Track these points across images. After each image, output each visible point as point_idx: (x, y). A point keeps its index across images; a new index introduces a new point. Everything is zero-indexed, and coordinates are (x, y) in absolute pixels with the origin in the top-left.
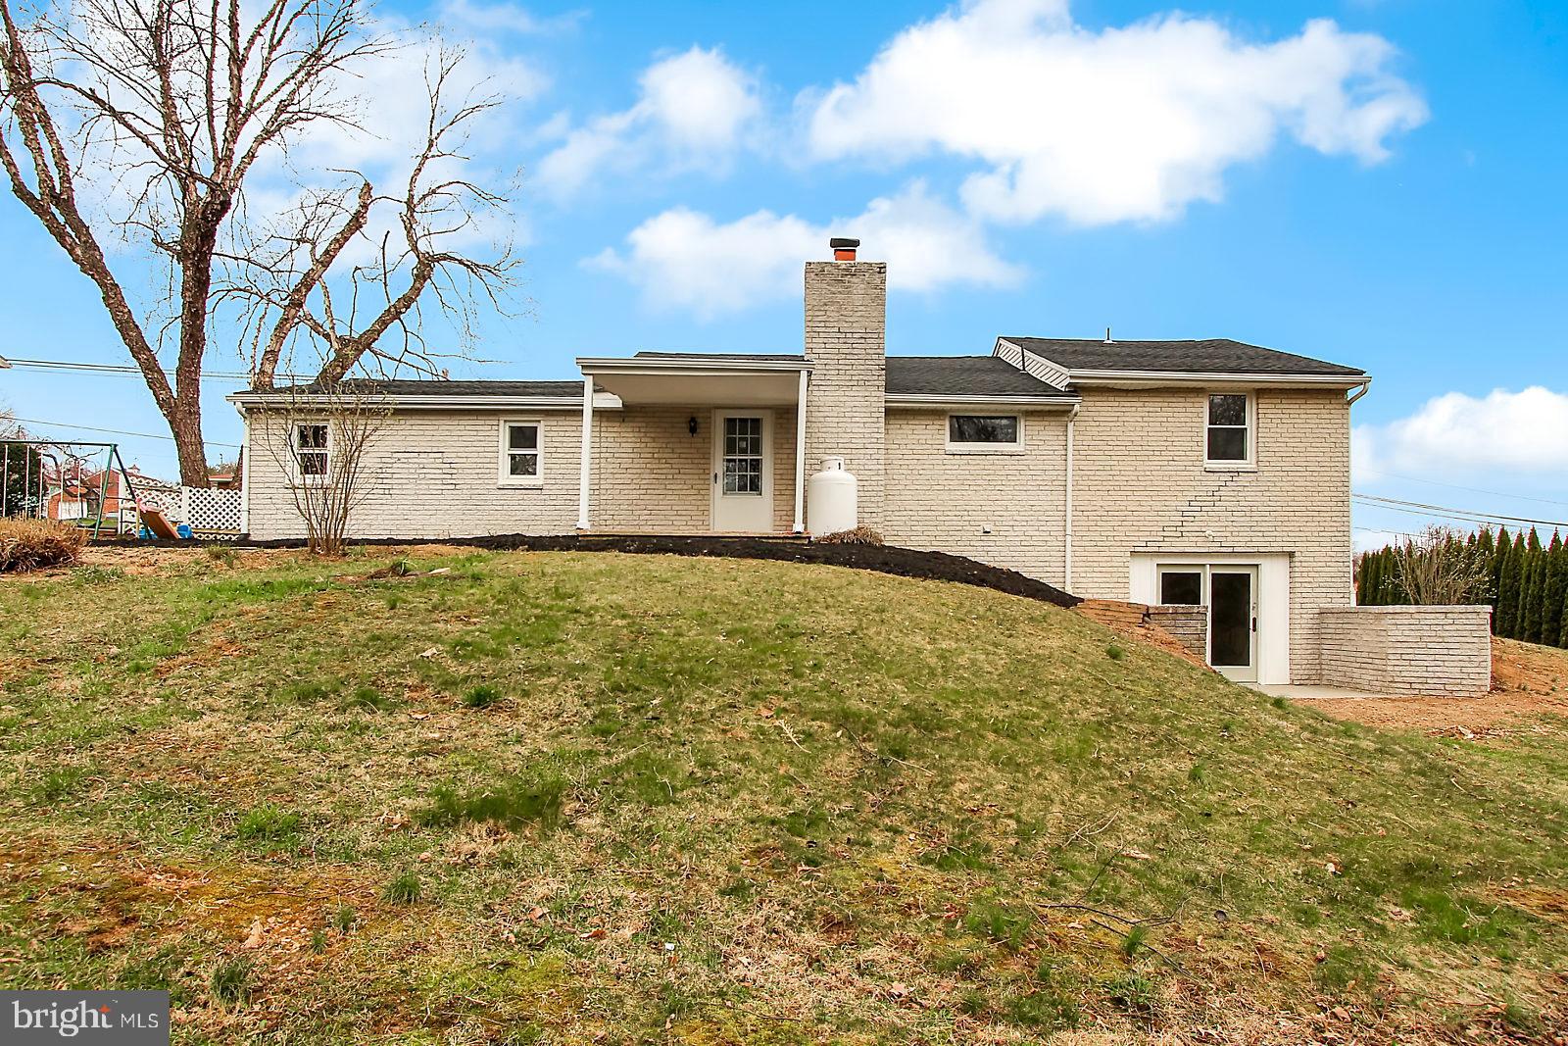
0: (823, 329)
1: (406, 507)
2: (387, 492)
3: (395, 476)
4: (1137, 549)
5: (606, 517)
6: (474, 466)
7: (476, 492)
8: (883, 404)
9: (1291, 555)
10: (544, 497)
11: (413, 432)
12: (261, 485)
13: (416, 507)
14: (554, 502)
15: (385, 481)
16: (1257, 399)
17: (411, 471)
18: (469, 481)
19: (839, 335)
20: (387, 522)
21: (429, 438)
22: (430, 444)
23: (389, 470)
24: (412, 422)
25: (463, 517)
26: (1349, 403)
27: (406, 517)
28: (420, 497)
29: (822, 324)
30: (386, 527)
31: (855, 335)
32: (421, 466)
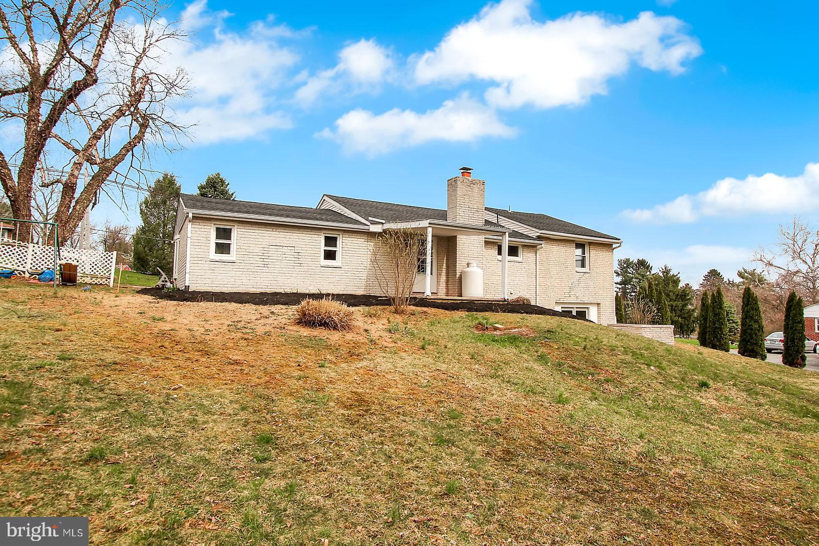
0: (463, 206)
1: (276, 274)
2: (266, 266)
3: (270, 258)
4: (557, 301)
5: (370, 283)
6: (310, 255)
7: (311, 268)
8: (484, 239)
9: (598, 304)
10: (342, 272)
11: (279, 236)
12: (196, 259)
13: (281, 275)
14: (347, 275)
15: (265, 260)
16: (589, 248)
17: (278, 255)
18: (307, 262)
19: (469, 209)
20: (265, 282)
21: (288, 239)
22: (288, 242)
23: (267, 255)
24: (279, 230)
25: (304, 280)
26: (613, 249)
27: (275, 279)
28: (283, 269)
29: (463, 204)
30: (265, 284)
31: (474, 210)
32: (284, 253)
